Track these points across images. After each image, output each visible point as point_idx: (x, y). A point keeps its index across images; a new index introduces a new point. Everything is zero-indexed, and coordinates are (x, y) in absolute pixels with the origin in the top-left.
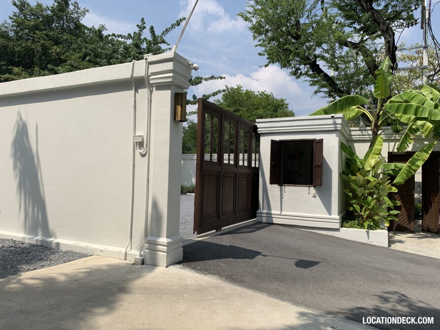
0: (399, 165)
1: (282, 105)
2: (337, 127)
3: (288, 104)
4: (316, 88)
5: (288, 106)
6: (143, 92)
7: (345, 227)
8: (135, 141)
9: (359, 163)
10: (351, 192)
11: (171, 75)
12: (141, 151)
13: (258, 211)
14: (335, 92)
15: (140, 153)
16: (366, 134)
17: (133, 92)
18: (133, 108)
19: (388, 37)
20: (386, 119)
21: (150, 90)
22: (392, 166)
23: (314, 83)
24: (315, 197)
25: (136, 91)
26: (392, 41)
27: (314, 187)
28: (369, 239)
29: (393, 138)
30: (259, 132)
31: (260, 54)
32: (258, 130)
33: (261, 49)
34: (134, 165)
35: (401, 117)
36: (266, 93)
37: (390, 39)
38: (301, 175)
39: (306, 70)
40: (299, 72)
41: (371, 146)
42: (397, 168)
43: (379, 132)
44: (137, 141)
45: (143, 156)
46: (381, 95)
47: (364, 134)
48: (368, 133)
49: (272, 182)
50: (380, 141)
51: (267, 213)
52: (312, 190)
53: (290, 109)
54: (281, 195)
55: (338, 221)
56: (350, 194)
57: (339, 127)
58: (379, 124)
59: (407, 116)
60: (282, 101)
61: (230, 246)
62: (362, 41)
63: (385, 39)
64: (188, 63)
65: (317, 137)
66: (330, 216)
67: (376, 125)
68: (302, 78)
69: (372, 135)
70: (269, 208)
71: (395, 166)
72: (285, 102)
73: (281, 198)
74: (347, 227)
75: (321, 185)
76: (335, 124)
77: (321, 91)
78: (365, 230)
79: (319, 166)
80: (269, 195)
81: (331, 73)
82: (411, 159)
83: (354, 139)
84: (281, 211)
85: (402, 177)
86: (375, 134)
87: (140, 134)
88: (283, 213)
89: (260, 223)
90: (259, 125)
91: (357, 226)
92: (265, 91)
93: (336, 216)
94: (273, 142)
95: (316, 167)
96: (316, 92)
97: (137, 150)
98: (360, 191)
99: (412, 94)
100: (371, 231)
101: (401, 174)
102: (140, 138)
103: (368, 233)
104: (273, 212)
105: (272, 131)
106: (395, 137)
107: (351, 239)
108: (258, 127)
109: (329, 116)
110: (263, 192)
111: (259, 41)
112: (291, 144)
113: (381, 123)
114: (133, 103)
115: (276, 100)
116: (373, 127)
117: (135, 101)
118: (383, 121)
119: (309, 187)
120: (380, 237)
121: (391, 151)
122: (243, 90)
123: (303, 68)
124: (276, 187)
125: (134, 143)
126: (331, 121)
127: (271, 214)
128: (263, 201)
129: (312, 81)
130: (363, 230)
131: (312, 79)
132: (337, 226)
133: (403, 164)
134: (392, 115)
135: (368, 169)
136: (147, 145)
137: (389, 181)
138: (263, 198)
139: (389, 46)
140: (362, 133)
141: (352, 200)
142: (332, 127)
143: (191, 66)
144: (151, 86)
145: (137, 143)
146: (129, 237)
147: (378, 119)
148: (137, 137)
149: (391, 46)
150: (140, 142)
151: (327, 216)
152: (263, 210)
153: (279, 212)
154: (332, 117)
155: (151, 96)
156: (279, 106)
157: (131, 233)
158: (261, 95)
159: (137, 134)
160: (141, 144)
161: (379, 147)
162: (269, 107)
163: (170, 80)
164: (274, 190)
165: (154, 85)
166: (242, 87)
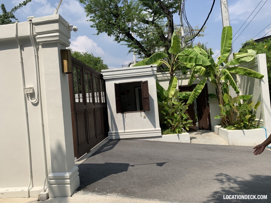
0: (188, 93)
1: (100, 61)
2: (154, 73)
3: (102, 61)
4: (129, 49)
5: (103, 62)
6: (29, 50)
7: (164, 134)
8: (26, 93)
9: (165, 94)
10: (164, 112)
11: (58, 34)
12: (33, 101)
13: (109, 132)
14: (143, 51)
15: (32, 103)
16: (166, 76)
17: (18, 50)
18: (20, 64)
19: (169, 17)
20: (178, 66)
21: (36, 47)
22: (184, 94)
23: (129, 46)
24: (145, 118)
25: (22, 49)
26: (172, 20)
27: (144, 111)
28: (179, 139)
29: (181, 77)
30: (104, 79)
31: (92, 26)
32: (103, 77)
33: (92, 23)
34: (27, 113)
35: (187, 64)
36: (88, 53)
37: (171, 19)
38: (129, 105)
39: (123, 37)
40: (119, 38)
41: (170, 83)
42: (187, 95)
43: (174, 74)
44: (28, 92)
45: (36, 105)
46: (174, 52)
47: (164, 76)
48: (166, 75)
49: (118, 111)
50: (176, 80)
51: (115, 133)
52: (143, 114)
53: (104, 63)
54: (124, 119)
55: (161, 131)
56: (165, 113)
57: (155, 73)
58: (174, 69)
59: (191, 64)
60: (99, 58)
61: (106, 163)
62: (154, 20)
63: (168, 19)
64: (68, 25)
65: (143, 80)
66: (155, 129)
67: (172, 70)
68: (122, 42)
69: (170, 76)
70: (116, 129)
71: (186, 94)
72: (101, 59)
73: (124, 122)
74: (166, 134)
75: (149, 110)
76: (153, 71)
77: (132, 51)
78: (176, 134)
79: (147, 98)
80: (116, 120)
81: (139, 39)
82: (194, 89)
83: (159, 80)
84: (125, 130)
85: (191, 100)
86: (172, 76)
87: (31, 87)
88: (126, 131)
89: (111, 140)
90: (103, 74)
91: (171, 133)
92: (87, 52)
93: (159, 128)
94: (116, 85)
95: (144, 99)
96: (130, 52)
97: (29, 100)
98: (171, 111)
99: (190, 51)
100: (180, 134)
101: (190, 98)
102: (31, 89)
103: (178, 136)
104: (119, 131)
105: (113, 78)
106: (182, 77)
107: (169, 141)
108: (103, 75)
109: (149, 66)
110: (111, 119)
111: (91, 17)
112: (123, 85)
113: (175, 69)
114: (20, 59)
115: (95, 58)
116: (170, 71)
117: (22, 58)
118: (176, 68)
119: (141, 112)
120: (185, 137)
121: (180, 85)
122: (73, 52)
123: (121, 36)
124: (120, 115)
125: (25, 94)
126: (150, 69)
127: (118, 133)
128: (112, 125)
129: (128, 45)
130: (175, 134)
131: (128, 43)
132: (160, 134)
133: (190, 92)
134: (181, 64)
135: (171, 97)
136: (38, 95)
137: (184, 103)
138: (112, 123)
139: (170, 23)
140: (163, 76)
141: (165, 117)
142: (151, 73)
143: (70, 28)
144: (37, 44)
145: (27, 94)
146: (30, 176)
147: (173, 67)
148: (28, 90)
149: (172, 24)
150: (31, 93)
151: (154, 129)
152: (112, 131)
153: (123, 131)
154: (151, 66)
155: (37, 53)
156: (97, 61)
157: (31, 173)
158: (85, 55)
159: (27, 87)
160: (32, 95)
161: (176, 83)
162: (91, 62)
163: (57, 38)
164: (118, 117)
165: (40, 43)
166: (71, 50)
